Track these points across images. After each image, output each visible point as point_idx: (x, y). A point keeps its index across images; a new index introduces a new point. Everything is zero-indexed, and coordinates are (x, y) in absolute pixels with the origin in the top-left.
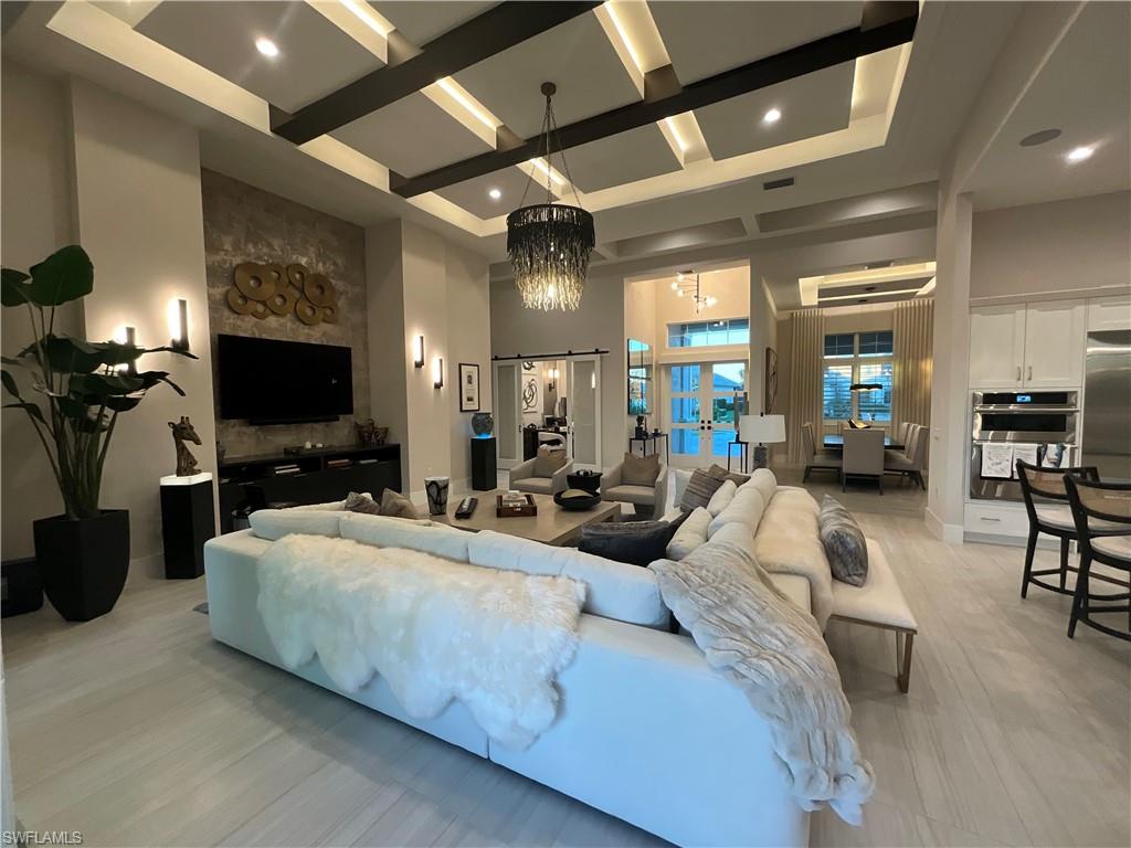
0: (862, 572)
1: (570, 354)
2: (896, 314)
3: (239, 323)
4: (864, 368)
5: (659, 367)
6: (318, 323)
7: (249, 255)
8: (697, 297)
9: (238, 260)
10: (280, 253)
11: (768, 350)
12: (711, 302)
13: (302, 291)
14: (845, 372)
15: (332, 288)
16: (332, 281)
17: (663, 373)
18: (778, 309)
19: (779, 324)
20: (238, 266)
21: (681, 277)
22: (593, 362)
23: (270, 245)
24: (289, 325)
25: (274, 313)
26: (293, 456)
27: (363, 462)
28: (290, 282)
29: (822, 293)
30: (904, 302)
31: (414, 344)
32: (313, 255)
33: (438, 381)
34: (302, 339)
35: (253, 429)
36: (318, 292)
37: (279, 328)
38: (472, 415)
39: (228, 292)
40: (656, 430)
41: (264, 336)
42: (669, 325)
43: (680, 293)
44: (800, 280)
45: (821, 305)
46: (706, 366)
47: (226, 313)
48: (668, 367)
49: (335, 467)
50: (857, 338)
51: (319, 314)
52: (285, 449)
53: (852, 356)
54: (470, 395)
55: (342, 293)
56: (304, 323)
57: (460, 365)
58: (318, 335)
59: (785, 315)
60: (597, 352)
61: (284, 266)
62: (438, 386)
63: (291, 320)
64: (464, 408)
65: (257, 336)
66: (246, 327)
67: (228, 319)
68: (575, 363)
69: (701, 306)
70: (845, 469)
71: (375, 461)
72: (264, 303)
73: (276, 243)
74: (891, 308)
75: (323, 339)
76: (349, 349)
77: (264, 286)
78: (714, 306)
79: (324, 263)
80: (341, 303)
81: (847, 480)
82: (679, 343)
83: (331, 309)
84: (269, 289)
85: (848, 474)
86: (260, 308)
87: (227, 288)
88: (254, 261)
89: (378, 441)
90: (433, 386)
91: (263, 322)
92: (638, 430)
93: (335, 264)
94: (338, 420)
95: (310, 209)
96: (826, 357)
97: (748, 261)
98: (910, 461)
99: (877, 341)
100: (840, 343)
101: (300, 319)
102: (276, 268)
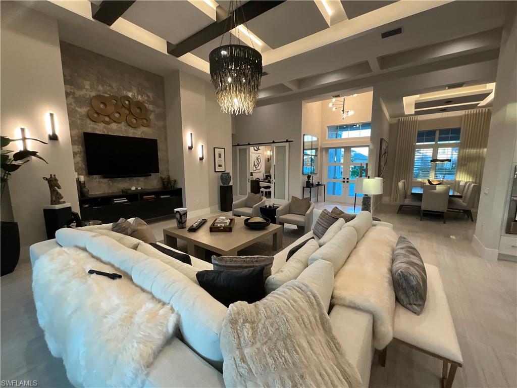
0: (421, 303)
1: (274, 142)
2: (463, 118)
3: (96, 126)
4: (440, 150)
5: (322, 149)
6: (139, 127)
7: (99, 91)
8: (343, 111)
9: (93, 94)
10: (117, 90)
11: (382, 140)
12: (351, 113)
13: (130, 111)
14: (429, 152)
15: (146, 109)
16: (146, 105)
17: (324, 153)
18: (391, 117)
19: (391, 126)
20: (93, 96)
21: (334, 100)
22: (285, 146)
23: (110, 86)
24: (123, 128)
25: (115, 122)
26: (125, 194)
27: (162, 197)
28: (123, 105)
29: (418, 105)
30: (470, 110)
31: (188, 137)
32: (135, 92)
33: (201, 156)
34: (131, 135)
35: (106, 180)
36: (138, 110)
37: (117, 129)
38: (221, 174)
39: (89, 110)
40: (319, 183)
41: (110, 133)
42: (328, 127)
43: (334, 109)
44: (404, 98)
45: (417, 113)
46: (348, 149)
47: (89, 121)
48: (327, 149)
49: (147, 199)
50: (437, 133)
51: (140, 122)
52: (122, 190)
53: (434, 143)
54: (221, 164)
55: (151, 111)
56: (132, 127)
57: (214, 148)
58: (140, 133)
59: (395, 121)
60: (287, 141)
61: (119, 97)
62: (201, 159)
63: (124, 125)
64: (216, 170)
65: (106, 133)
66: (100, 129)
67: (90, 124)
68: (276, 147)
69: (345, 116)
70: (422, 208)
71: (169, 196)
72: (109, 116)
73: (114, 85)
74: (461, 114)
75: (143, 135)
76: (156, 140)
77: (108, 107)
78: (352, 116)
79: (142, 96)
80: (152, 117)
81: (423, 213)
82: (335, 136)
83: (146, 120)
84: (110, 109)
85: (424, 211)
86: (107, 119)
87: (89, 108)
88: (102, 94)
89: (171, 186)
90: (199, 159)
91: (109, 126)
92: (308, 182)
93: (148, 96)
94: (150, 175)
95: (133, 67)
96: (417, 144)
97: (372, 88)
98: (465, 204)
99: (449, 134)
100: (428, 135)
101: (129, 125)
102: (115, 98)
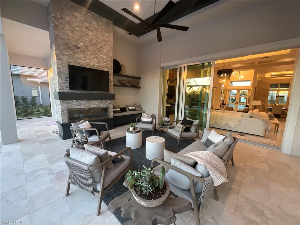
4: (280, 92)
12: (242, 77)
14: (275, 93)
19: (258, 81)
21: (236, 72)
42: (230, 81)
43: (235, 75)
44: (266, 73)
45: (271, 77)
48: (228, 90)
50: (279, 85)
53: (278, 89)
59: (260, 79)
60: (215, 87)
96: (270, 89)
97: (254, 69)
100: (275, 86)
